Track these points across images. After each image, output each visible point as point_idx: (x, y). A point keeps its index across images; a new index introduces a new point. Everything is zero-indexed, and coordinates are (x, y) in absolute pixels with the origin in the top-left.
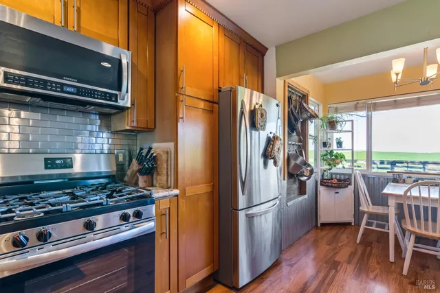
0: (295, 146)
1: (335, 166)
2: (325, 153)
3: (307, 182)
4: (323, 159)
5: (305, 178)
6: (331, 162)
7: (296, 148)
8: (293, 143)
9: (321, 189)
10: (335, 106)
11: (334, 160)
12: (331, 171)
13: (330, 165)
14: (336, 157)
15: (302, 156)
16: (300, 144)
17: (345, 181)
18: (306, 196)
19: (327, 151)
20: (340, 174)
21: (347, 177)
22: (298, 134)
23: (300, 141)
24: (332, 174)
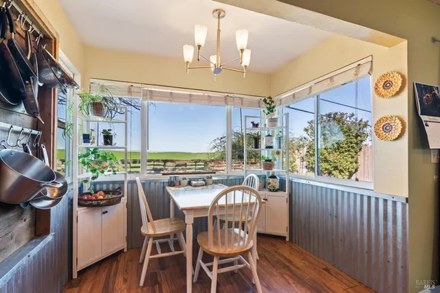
0: (21, 137)
1: (102, 172)
2: (85, 152)
3: (53, 209)
4: (83, 163)
5: (50, 202)
6: (97, 167)
7: (24, 140)
8: (17, 128)
9: (79, 212)
10: (102, 82)
11: (100, 162)
12: (95, 180)
13: (94, 171)
14: (105, 158)
15: (42, 157)
16: (34, 132)
17: (114, 192)
18: (50, 238)
19: (88, 149)
20: (107, 183)
21: (117, 186)
22: (31, 110)
23: (36, 126)
24: (95, 184)
